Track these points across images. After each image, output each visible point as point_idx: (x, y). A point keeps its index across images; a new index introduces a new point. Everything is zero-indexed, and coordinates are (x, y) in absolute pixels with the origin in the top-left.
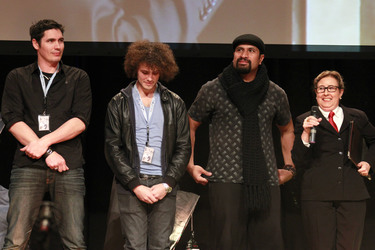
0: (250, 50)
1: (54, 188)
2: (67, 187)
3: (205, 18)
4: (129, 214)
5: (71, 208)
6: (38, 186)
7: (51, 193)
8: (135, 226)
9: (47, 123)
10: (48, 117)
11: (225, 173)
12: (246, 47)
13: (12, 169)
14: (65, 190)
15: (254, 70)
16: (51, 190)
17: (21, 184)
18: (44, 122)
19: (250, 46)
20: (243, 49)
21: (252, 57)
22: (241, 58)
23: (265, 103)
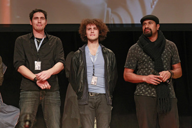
0: (150, 23)
1: (44, 102)
2: (51, 101)
3: (153, 7)
4: (85, 115)
5: (54, 113)
6: (35, 101)
7: (43, 105)
8: (88, 122)
9: (40, 66)
10: (40, 63)
11: (149, 91)
12: (147, 22)
13: (20, 92)
14: (50, 103)
16: (42, 103)
17: (26, 100)
18: (38, 65)
19: (149, 21)
20: (146, 23)
21: (151, 26)
22: (146, 28)
23: (164, 52)
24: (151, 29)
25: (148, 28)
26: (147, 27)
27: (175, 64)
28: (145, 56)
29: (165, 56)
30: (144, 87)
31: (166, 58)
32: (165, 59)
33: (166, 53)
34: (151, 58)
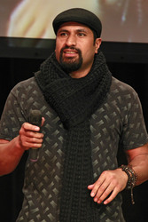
0: (79, 33)
12: (72, 29)
15: (87, 64)
19: (78, 28)
20: (69, 33)
21: (82, 43)
22: (67, 46)
23: (102, 110)
24: (79, 52)
25: (73, 47)
26: (70, 43)
27: (135, 147)
28: (48, 113)
29: (102, 122)
30: (33, 195)
31: (103, 126)
32: (100, 129)
33: (104, 114)
34: (61, 121)
